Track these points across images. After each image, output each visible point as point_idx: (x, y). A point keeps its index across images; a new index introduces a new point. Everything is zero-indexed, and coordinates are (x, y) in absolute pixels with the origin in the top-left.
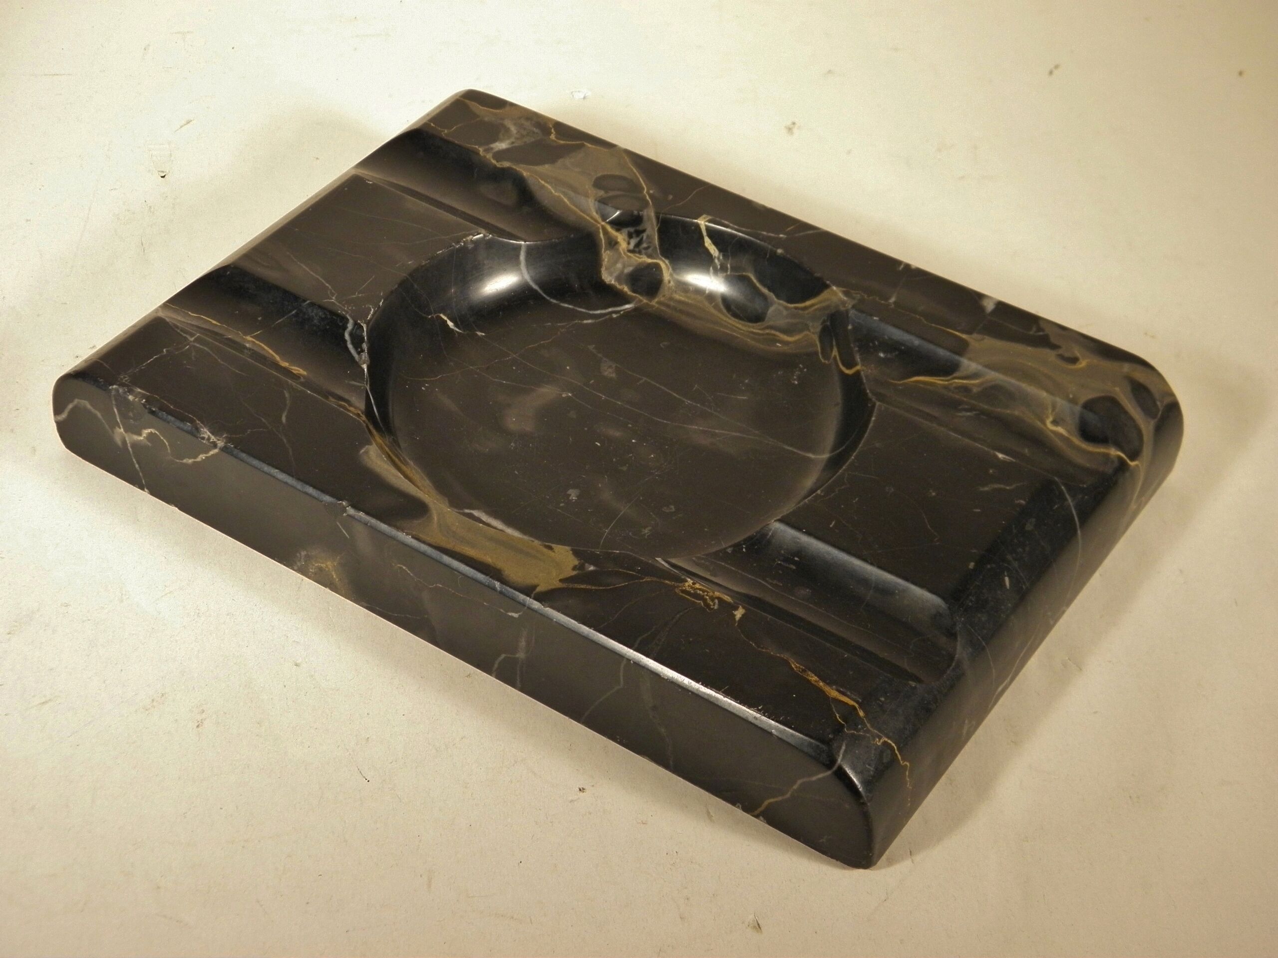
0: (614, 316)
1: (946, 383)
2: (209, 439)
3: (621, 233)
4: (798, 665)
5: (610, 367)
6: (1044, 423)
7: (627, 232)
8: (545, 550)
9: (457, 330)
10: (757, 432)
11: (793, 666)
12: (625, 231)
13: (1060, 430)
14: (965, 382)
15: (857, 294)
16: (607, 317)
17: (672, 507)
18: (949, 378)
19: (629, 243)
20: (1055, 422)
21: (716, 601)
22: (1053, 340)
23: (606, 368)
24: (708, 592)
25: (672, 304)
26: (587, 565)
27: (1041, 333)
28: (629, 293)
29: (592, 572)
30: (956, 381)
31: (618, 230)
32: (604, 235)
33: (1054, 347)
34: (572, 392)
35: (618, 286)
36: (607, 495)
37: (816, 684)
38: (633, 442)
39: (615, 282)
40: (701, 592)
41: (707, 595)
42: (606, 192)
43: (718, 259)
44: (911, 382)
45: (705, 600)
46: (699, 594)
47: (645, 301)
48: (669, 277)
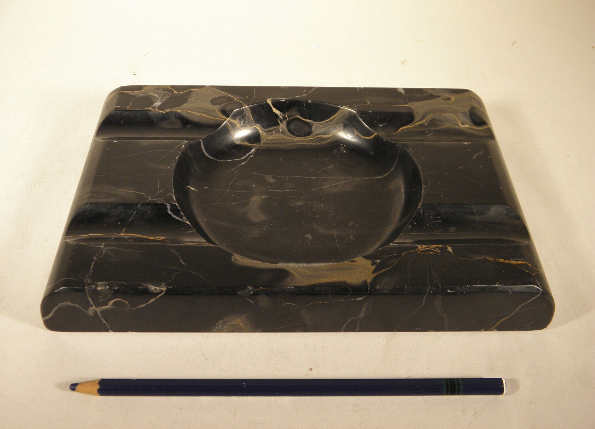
0: (252, 156)
1: (413, 126)
2: (156, 289)
3: (236, 120)
4: (491, 258)
5: (270, 178)
6: (459, 126)
7: (238, 119)
8: (353, 263)
9: (197, 190)
10: (350, 178)
11: (490, 260)
12: (238, 118)
13: (466, 126)
14: (420, 122)
15: (354, 105)
16: (249, 158)
17: (351, 222)
18: (413, 124)
19: (240, 124)
20: (463, 124)
21: (437, 249)
22: (435, 94)
23: (269, 179)
24: (430, 247)
25: (269, 142)
26: (375, 260)
27: (428, 94)
28: (249, 145)
29: (380, 263)
30: (417, 123)
31: (234, 119)
32: (229, 124)
33: (438, 97)
34: (265, 195)
35: (243, 144)
36: (322, 231)
37: (504, 262)
38: (309, 204)
39: (241, 142)
40: (428, 248)
41: (431, 248)
42: (220, 105)
43: (281, 115)
44: (400, 131)
45: (432, 251)
46: (428, 250)
47: (258, 145)
48: (262, 131)
